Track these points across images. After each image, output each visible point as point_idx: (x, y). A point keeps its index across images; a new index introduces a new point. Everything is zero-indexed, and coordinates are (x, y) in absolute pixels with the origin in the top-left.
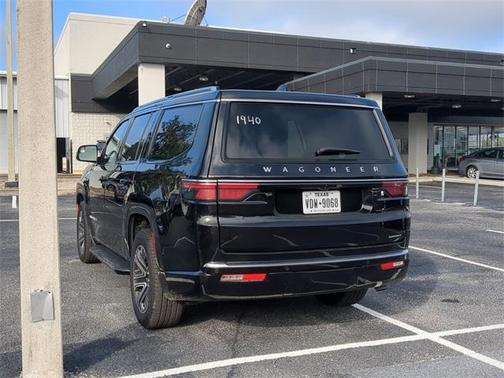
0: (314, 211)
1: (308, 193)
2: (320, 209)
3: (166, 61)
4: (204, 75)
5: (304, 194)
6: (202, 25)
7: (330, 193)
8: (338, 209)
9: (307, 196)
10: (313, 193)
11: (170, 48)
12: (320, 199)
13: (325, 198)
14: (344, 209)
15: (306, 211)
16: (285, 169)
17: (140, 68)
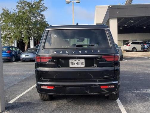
0: (74, 66)
1: (72, 60)
2: (76, 66)
3: (118, 17)
4: (132, 20)
5: (70, 60)
6: (132, 4)
7: (80, 60)
8: (84, 66)
9: (71, 61)
10: (74, 60)
11: (119, 13)
12: (76, 62)
13: (79, 62)
14: (86, 66)
15: (70, 66)
16: (61, 52)
17: (110, 20)
